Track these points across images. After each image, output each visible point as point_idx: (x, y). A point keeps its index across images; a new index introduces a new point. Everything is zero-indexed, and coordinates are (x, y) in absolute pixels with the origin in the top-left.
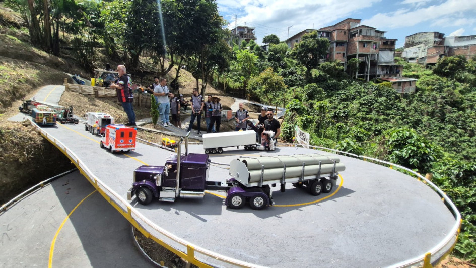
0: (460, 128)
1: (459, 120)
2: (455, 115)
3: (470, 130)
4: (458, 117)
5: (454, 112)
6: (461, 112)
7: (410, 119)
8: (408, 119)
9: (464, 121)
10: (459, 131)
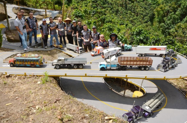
0: (133, 12)
1: (132, 8)
2: (130, 5)
3: (137, 13)
4: (132, 7)
5: (130, 3)
6: (132, 4)
7: (114, 9)
8: (113, 9)
9: (134, 9)
10: (133, 14)
